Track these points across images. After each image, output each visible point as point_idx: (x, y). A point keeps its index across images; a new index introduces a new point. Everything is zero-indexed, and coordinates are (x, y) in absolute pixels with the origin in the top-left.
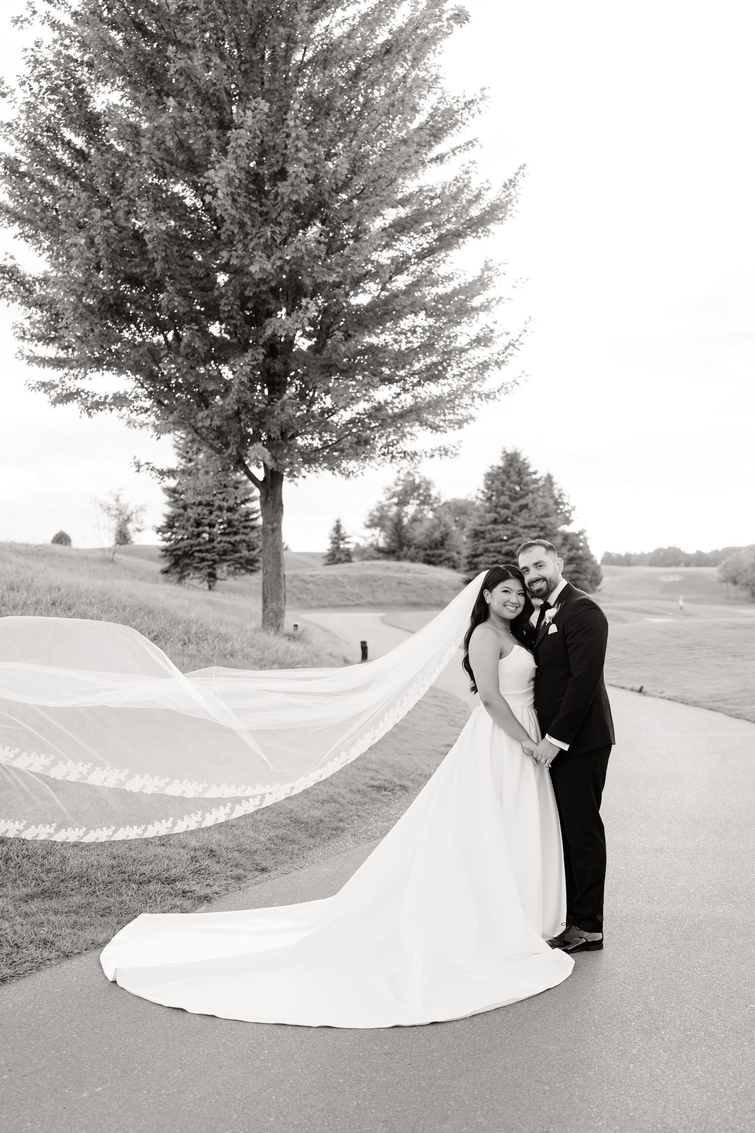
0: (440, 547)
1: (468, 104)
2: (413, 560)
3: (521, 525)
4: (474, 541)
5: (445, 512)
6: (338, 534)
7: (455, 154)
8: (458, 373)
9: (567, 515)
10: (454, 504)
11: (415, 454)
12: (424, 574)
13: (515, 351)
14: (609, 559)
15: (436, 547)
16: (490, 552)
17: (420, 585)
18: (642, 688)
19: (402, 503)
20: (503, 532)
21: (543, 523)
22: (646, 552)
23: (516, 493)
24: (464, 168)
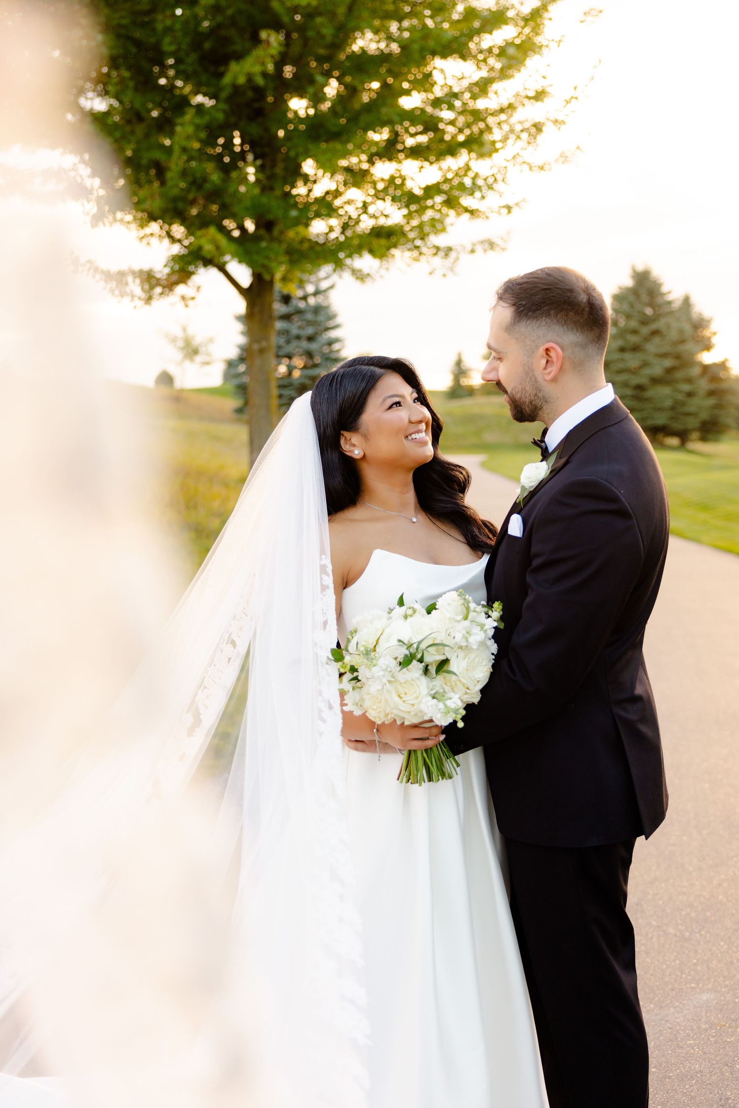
3: (650, 353)
6: (459, 369)
20: (631, 361)
21: (676, 350)
23: (647, 316)
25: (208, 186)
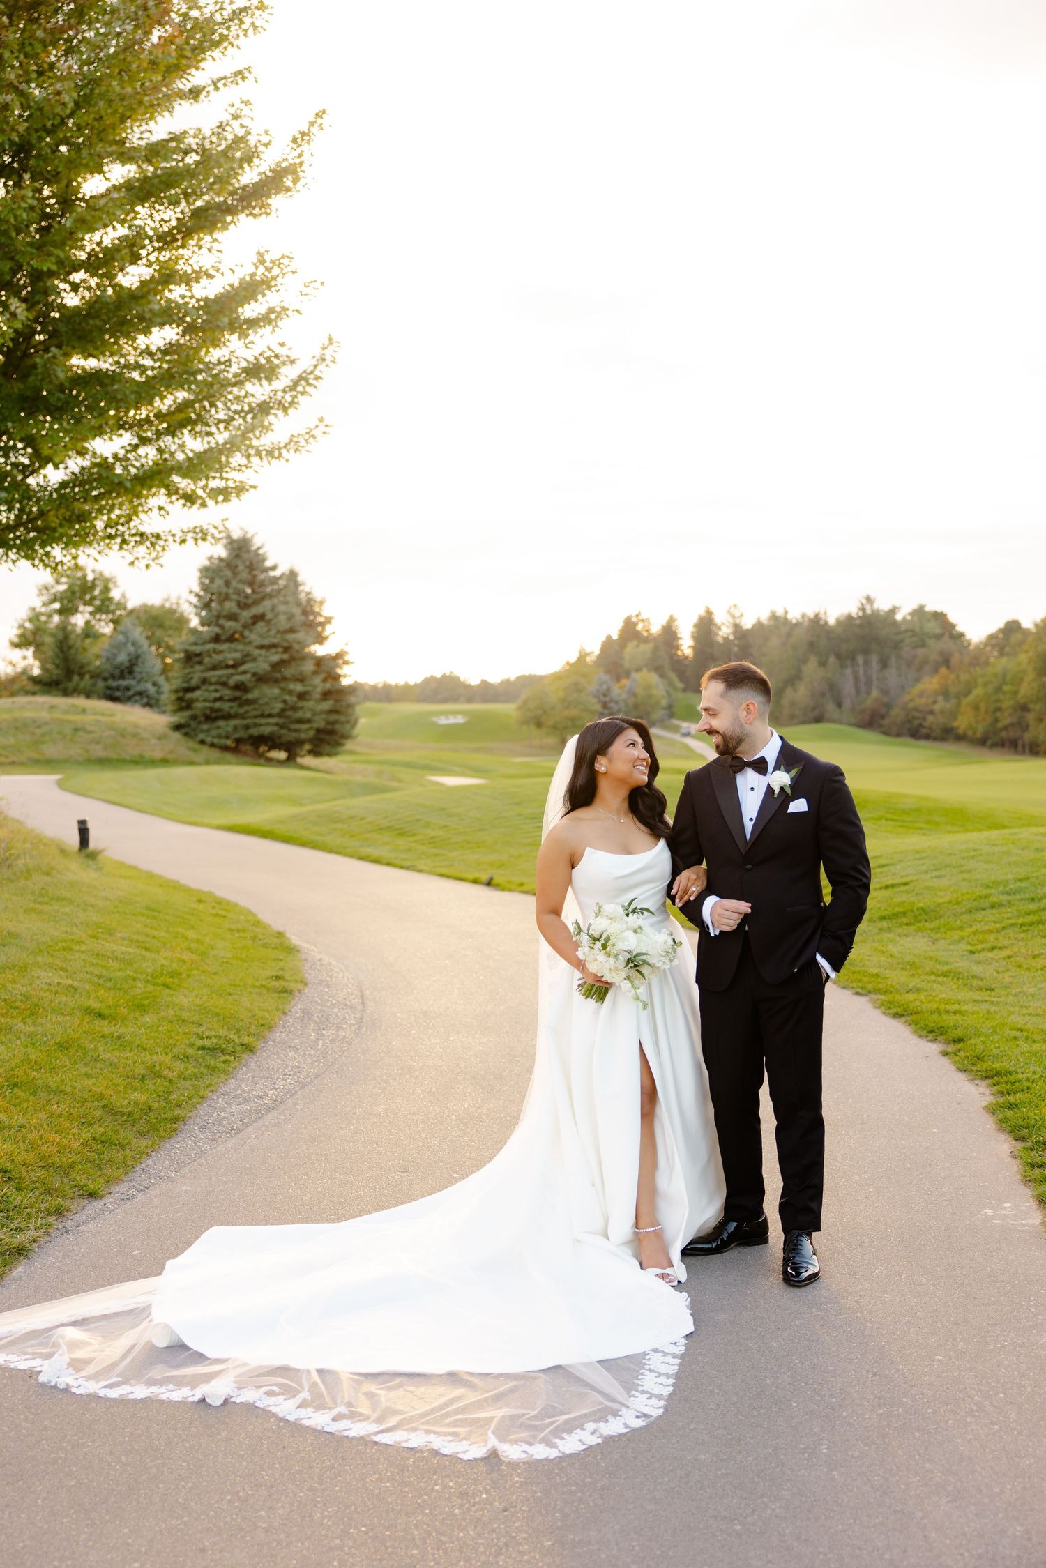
0: (127, 676)
1: (238, 15)
2: (88, 695)
3: (256, 644)
4: (184, 668)
5: (134, 625)
7: (217, 88)
8: (226, 417)
9: (320, 629)
10: (146, 612)
11: (158, 537)
12: (111, 715)
13: (308, 389)
15: (122, 676)
16: (211, 684)
17: (108, 733)
18: (491, 879)
19: (67, 611)
20: (230, 653)
21: (287, 641)
22: (412, 683)
23: (247, 597)
24: (232, 110)
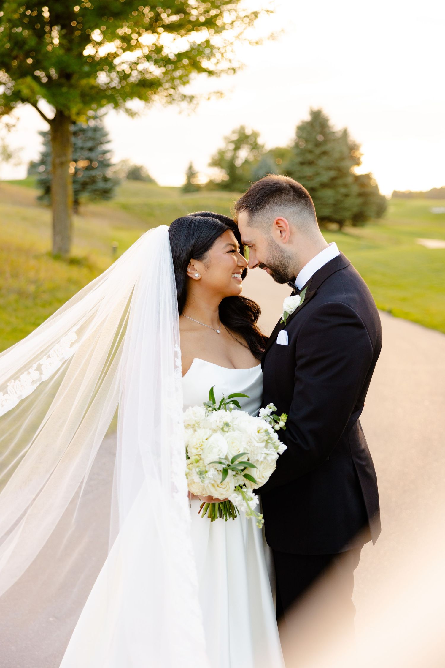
3: (322, 166)
5: (269, 157)
6: (191, 174)
10: (276, 150)
14: (396, 195)
21: (339, 165)
22: (425, 191)
25: (27, 47)
